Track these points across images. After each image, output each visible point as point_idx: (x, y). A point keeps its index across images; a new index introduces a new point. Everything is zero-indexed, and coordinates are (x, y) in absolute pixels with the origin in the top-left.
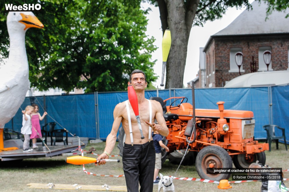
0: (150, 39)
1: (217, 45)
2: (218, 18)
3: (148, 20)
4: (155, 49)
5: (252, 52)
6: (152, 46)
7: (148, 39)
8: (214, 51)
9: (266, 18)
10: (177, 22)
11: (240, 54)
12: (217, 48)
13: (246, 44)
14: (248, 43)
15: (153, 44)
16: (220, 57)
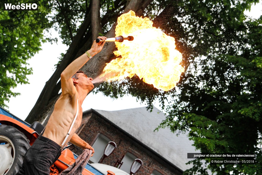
0: (27, 68)
1: (90, 122)
2: (112, 97)
3: (41, 49)
4: (25, 83)
5: (118, 152)
6: (24, 77)
7: (26, 67)
8: (84, 125)
9: (157, 129)
10: (90, 70)
11: (114, 145)
12: (89, 124)
13: (118, 140)
14: (121, 140)
15: (27, 76)
16: (86, 135)
